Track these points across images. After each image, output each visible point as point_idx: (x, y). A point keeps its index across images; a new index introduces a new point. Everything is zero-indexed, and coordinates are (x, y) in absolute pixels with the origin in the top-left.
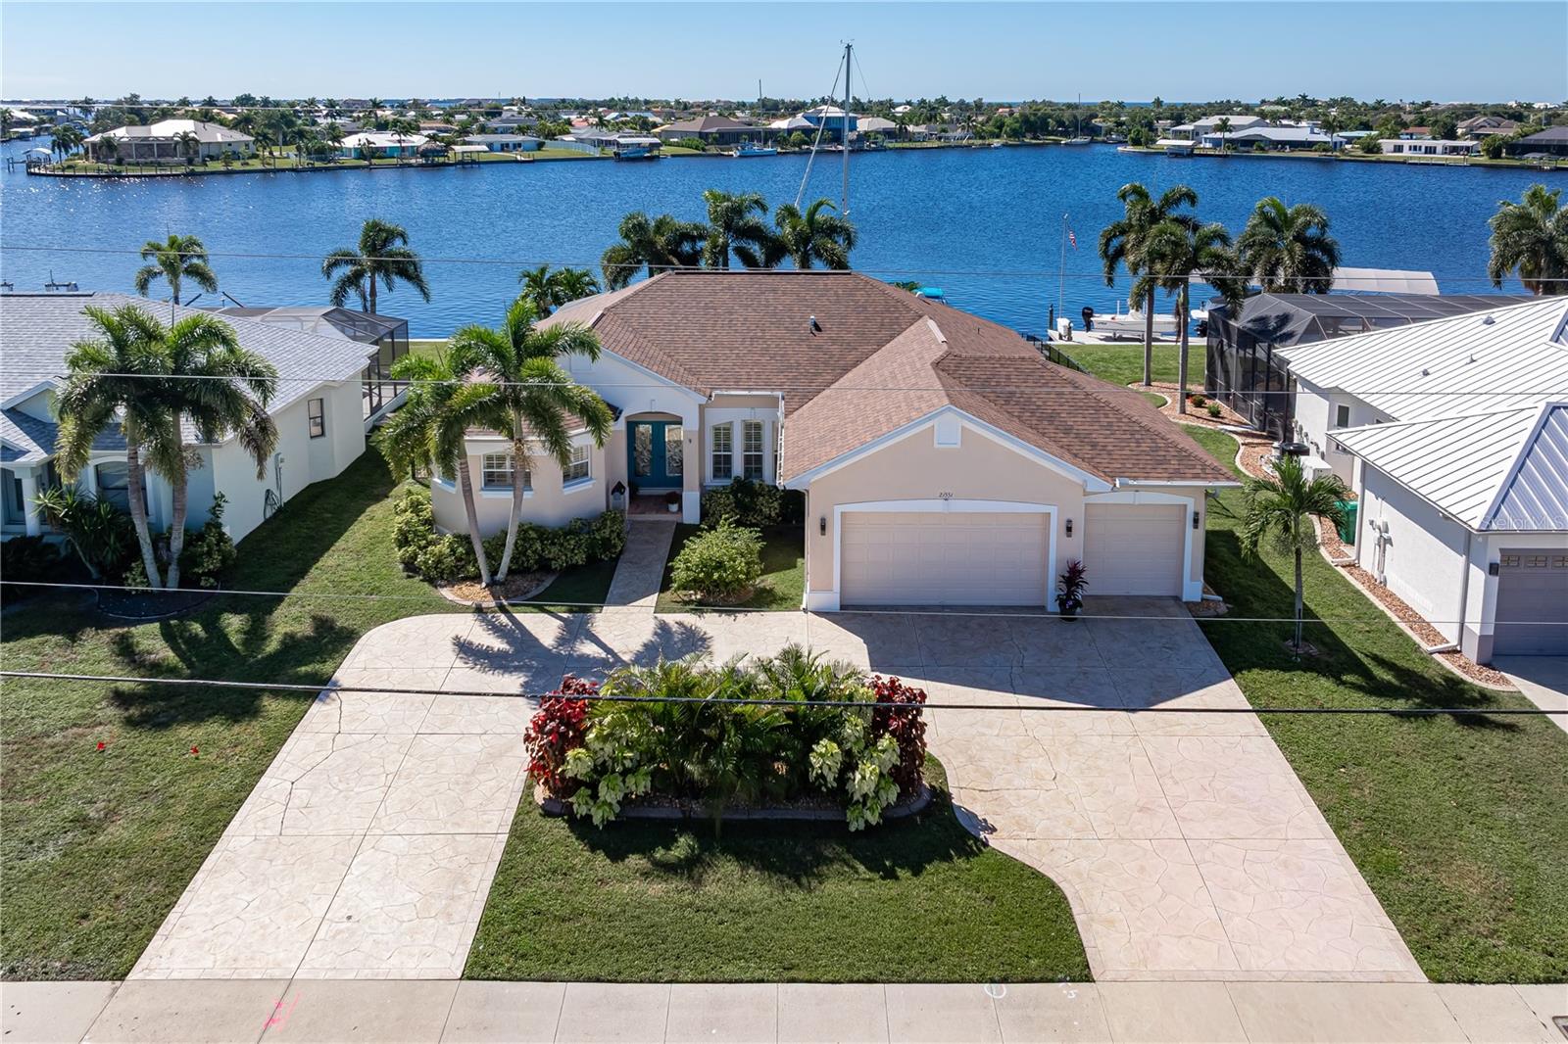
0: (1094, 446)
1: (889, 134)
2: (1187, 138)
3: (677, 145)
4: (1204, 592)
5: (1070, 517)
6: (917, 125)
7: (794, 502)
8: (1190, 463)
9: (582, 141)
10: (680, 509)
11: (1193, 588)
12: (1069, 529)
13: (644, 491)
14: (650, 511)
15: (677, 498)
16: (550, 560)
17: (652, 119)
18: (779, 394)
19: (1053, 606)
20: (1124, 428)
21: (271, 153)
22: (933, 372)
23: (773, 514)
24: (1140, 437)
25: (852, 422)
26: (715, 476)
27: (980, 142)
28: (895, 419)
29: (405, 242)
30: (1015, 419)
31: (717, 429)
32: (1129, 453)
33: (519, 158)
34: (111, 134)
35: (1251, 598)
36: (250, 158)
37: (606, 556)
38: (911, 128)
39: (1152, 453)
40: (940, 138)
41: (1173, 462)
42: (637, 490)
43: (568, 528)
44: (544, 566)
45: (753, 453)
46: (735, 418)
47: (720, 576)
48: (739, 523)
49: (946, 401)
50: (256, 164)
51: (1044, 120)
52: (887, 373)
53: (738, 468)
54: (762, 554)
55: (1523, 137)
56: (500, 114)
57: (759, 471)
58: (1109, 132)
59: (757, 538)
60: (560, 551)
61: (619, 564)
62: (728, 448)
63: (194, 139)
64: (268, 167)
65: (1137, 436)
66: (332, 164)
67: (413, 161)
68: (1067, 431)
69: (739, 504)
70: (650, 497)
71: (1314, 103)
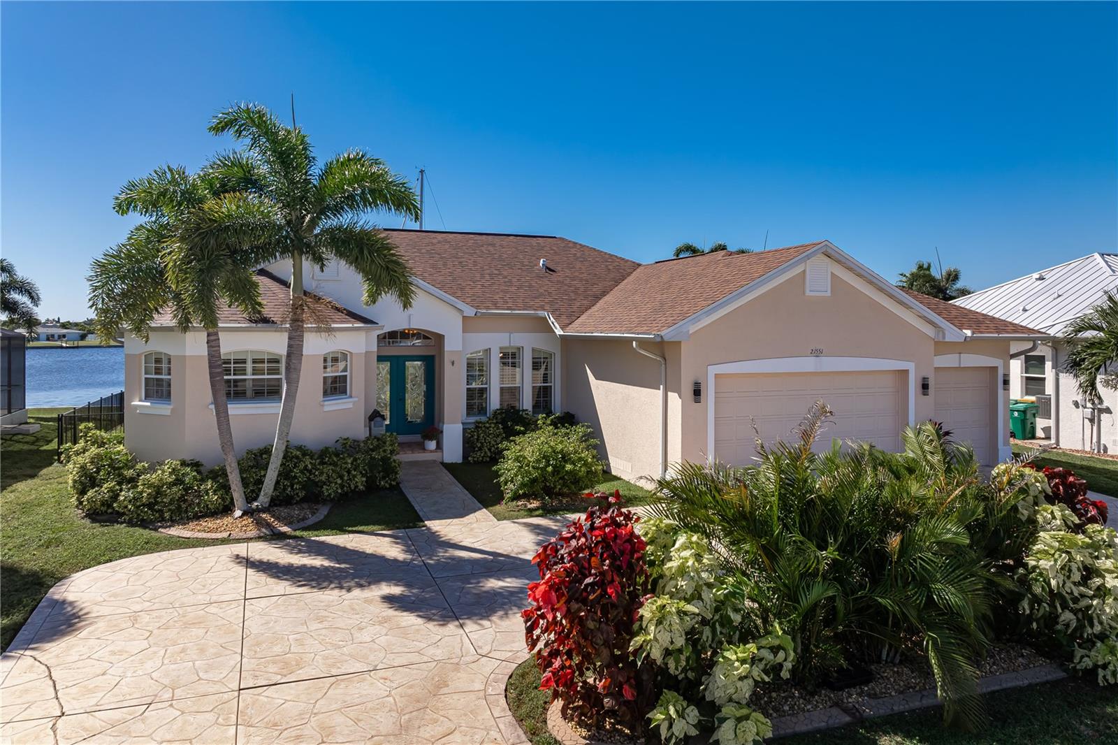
5: (925, 374)
10: (439, 447)
12: (926, 387)
14: (405, 451)
15: (437, 433)
16: (321, 484)
18: (544, 313)
26: (468, 413)
31: (469, 359)
33: (64, 345)
45: (508, 386)
46: (494, 343)
62: (483, 379)
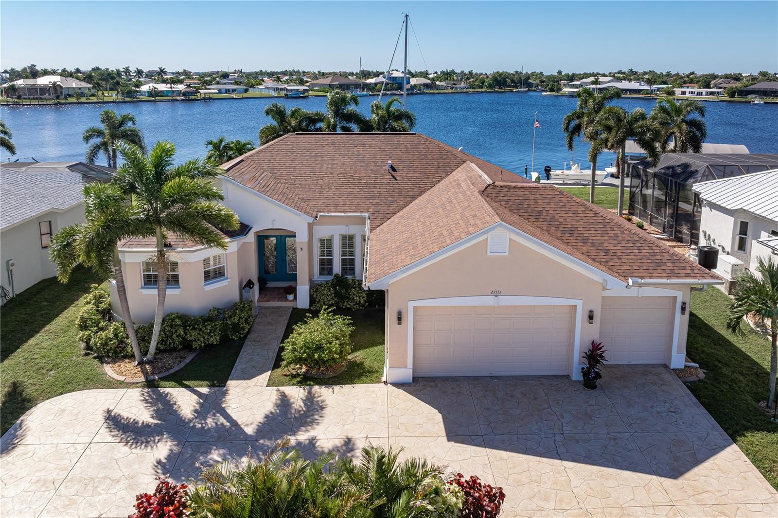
0: (607, 252)
1: (426, 86)
2: (577, 88)
3: (318, 91)
4: (686, 362)
5: (591, 308)
6: (441, 81)
7: (378, 298)
8: (681, 265)
9: (268, 88)
10: (295, 298)
11: (679, 360)
12: (591, 318)
13: (271, 285)
14: (274, 300)
15: (292, 290)
16: (190, 341)
17: (305, 79)
18: (366, 215)
19: (577, 376)
20: (627, 239)
21: (103, 94)
22: (481, 197)
23: (362, 301)
24: (640, 245)
25: (421, 235)
26: (321, 274)
27: (473, 90)
28: (456, 233)
29: (134, 123)
30: (544, 232)
31: (322, 241)
32: (634, 257)
33: (234, 97)
34: (15, 83)
35: (717, 363)
36: (90, 96)
37: (236, 336)
38: (437, 83)
39: (651, 258)
40: (452, 88)
41: (668, 264)
42: (266, 284)
43: (208, 315)
44: (187, 346)
45: (348, 257)
46: (334, 232)
47: (320, 356)
48: (335, 313)
49: (497, 219)
50: (94, 99)
51: (505, 79)
52: (444, 199)
53: (337, 268)
54: (352, 335)
55: (745, 87)
56: (228, 77)
57: (352, 270)
58: (537, 86)
59: (348, 324)
60: (199, 334)
61: (246, 342)
62: (330, 253)
63: (59, 85)
64: (100, 100)
65: (638, 245)
66: (135, 100)
67: (178, 98)
68: (585, 241)
69: (337, 294)
70: (275, 288)
71: (636, 73)
